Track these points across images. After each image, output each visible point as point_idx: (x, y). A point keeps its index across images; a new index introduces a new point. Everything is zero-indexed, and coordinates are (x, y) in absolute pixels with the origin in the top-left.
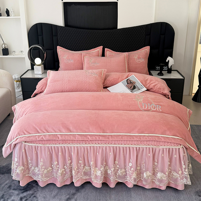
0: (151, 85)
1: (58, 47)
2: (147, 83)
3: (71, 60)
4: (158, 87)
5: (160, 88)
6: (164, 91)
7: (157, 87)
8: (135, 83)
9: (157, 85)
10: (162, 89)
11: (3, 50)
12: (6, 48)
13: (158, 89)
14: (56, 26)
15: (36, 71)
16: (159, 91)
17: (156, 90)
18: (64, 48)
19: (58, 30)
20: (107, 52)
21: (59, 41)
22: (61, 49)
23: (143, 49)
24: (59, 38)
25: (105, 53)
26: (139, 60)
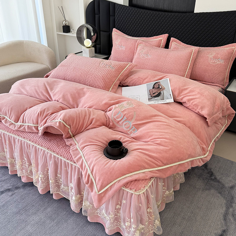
0: (186, 97)
1: (114, 29)
2: (182, 94)
3: (122, 46)
4: (195, 103)
5: (196, 105)
6: (202, 111)
7: (192, 102)
8: (164, 89)
9: (195, 100)
10: (199, 107)
11: (63, 27)
12: (66, 26)
13: (194, 105)
14: (114, 4)
15: (84, 53)
16: (193, 108)
17: (190, 106)
18: (120, 31)
19: (116, 9)
20: (173, 43)
21: (116, 22)
22: (116, 32)
23: (228, 46)
24: (116, 18)
25: (170, 44)
26: (214, 61)
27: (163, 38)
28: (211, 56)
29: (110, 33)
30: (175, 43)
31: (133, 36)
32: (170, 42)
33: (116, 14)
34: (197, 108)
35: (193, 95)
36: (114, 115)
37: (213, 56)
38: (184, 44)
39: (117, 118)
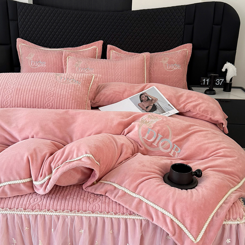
0: (188, 104)
3: (41, 62)
4: (202, 109)
8: (156, 100)
14: (15, 3)
18: (29, 41)
19: (19, 11)
20: (111, 52)
21: (20, 29)
22: (23, 43)
23: (178, 48)
24: (20, 24)
25: (107, 54)
26: (170, 67)
27: (97, 46)
28: (165, 62)
29: (11, 46)
30: (113, 51)
31: (50, 48)
32: (108, 50)
33: (19, 17)
34: (208, 114)
35: (195, 101)
36: (144, 135)
37: (167, 61)
38: (125, 51)
39: (149, 138)
